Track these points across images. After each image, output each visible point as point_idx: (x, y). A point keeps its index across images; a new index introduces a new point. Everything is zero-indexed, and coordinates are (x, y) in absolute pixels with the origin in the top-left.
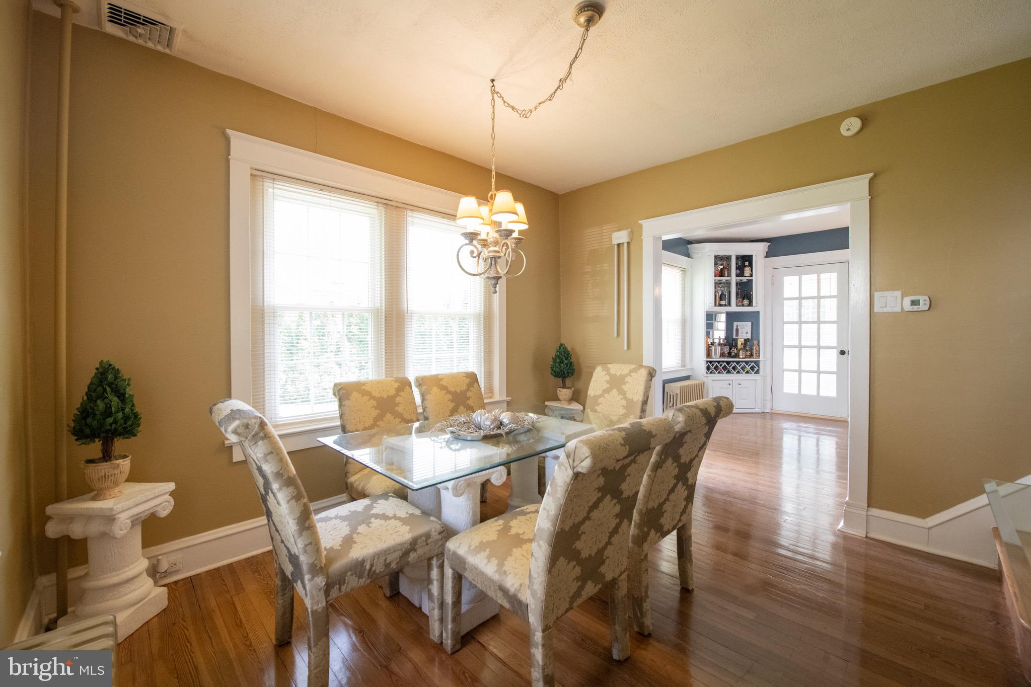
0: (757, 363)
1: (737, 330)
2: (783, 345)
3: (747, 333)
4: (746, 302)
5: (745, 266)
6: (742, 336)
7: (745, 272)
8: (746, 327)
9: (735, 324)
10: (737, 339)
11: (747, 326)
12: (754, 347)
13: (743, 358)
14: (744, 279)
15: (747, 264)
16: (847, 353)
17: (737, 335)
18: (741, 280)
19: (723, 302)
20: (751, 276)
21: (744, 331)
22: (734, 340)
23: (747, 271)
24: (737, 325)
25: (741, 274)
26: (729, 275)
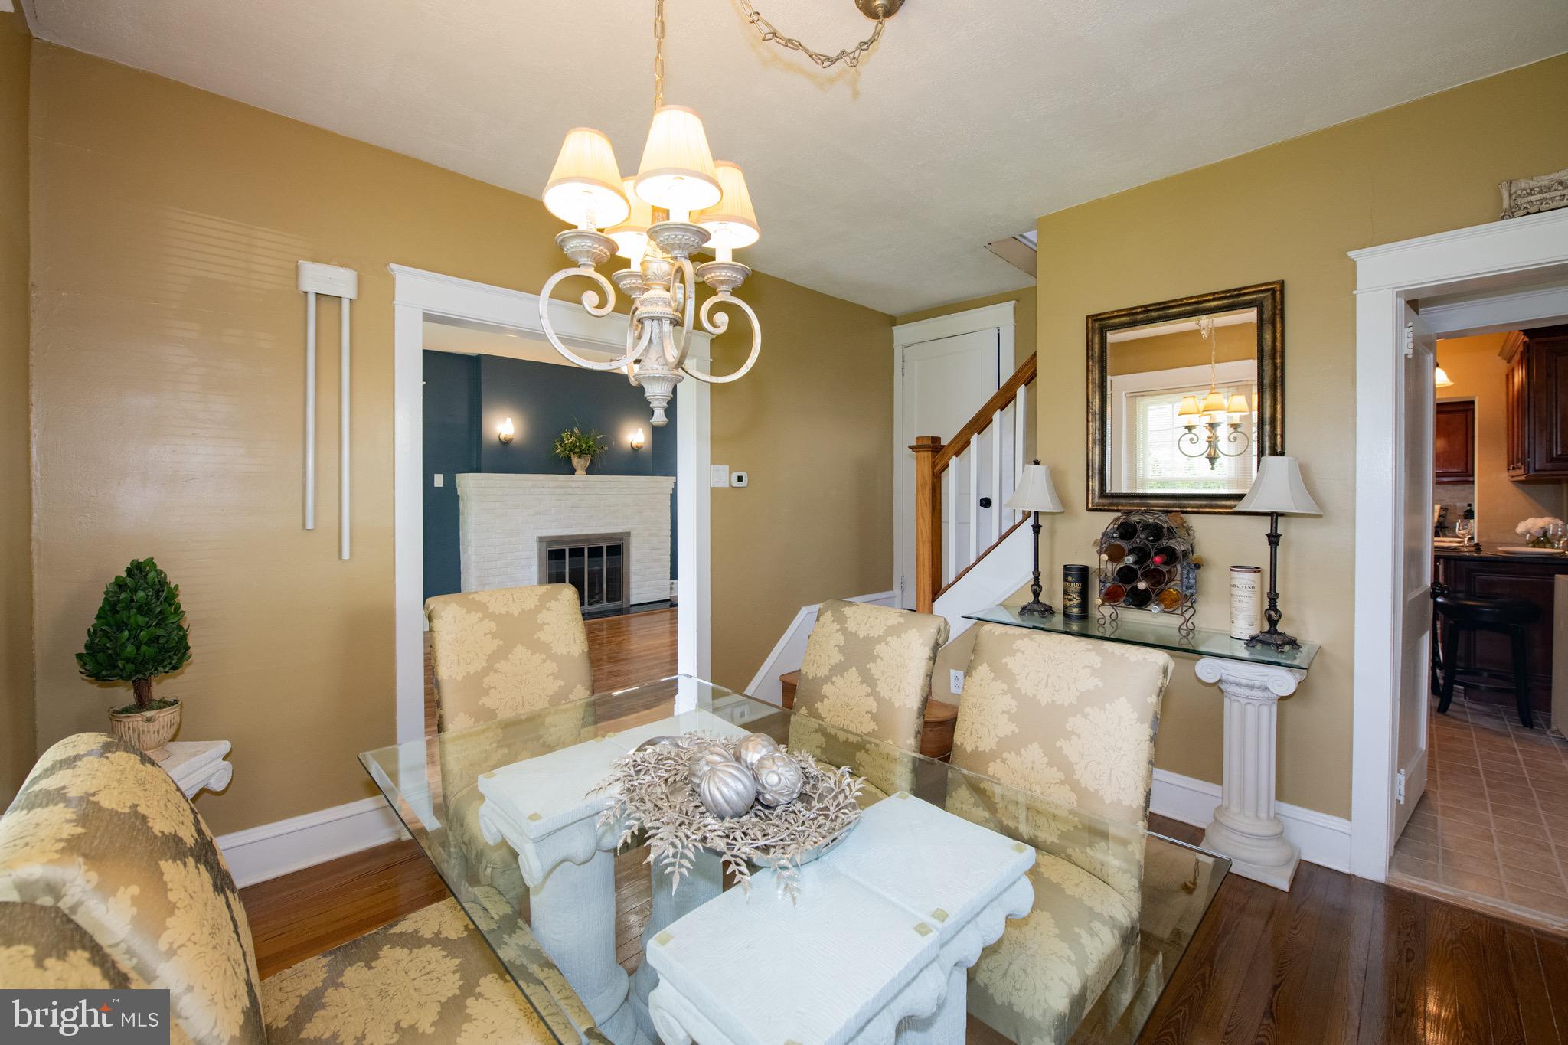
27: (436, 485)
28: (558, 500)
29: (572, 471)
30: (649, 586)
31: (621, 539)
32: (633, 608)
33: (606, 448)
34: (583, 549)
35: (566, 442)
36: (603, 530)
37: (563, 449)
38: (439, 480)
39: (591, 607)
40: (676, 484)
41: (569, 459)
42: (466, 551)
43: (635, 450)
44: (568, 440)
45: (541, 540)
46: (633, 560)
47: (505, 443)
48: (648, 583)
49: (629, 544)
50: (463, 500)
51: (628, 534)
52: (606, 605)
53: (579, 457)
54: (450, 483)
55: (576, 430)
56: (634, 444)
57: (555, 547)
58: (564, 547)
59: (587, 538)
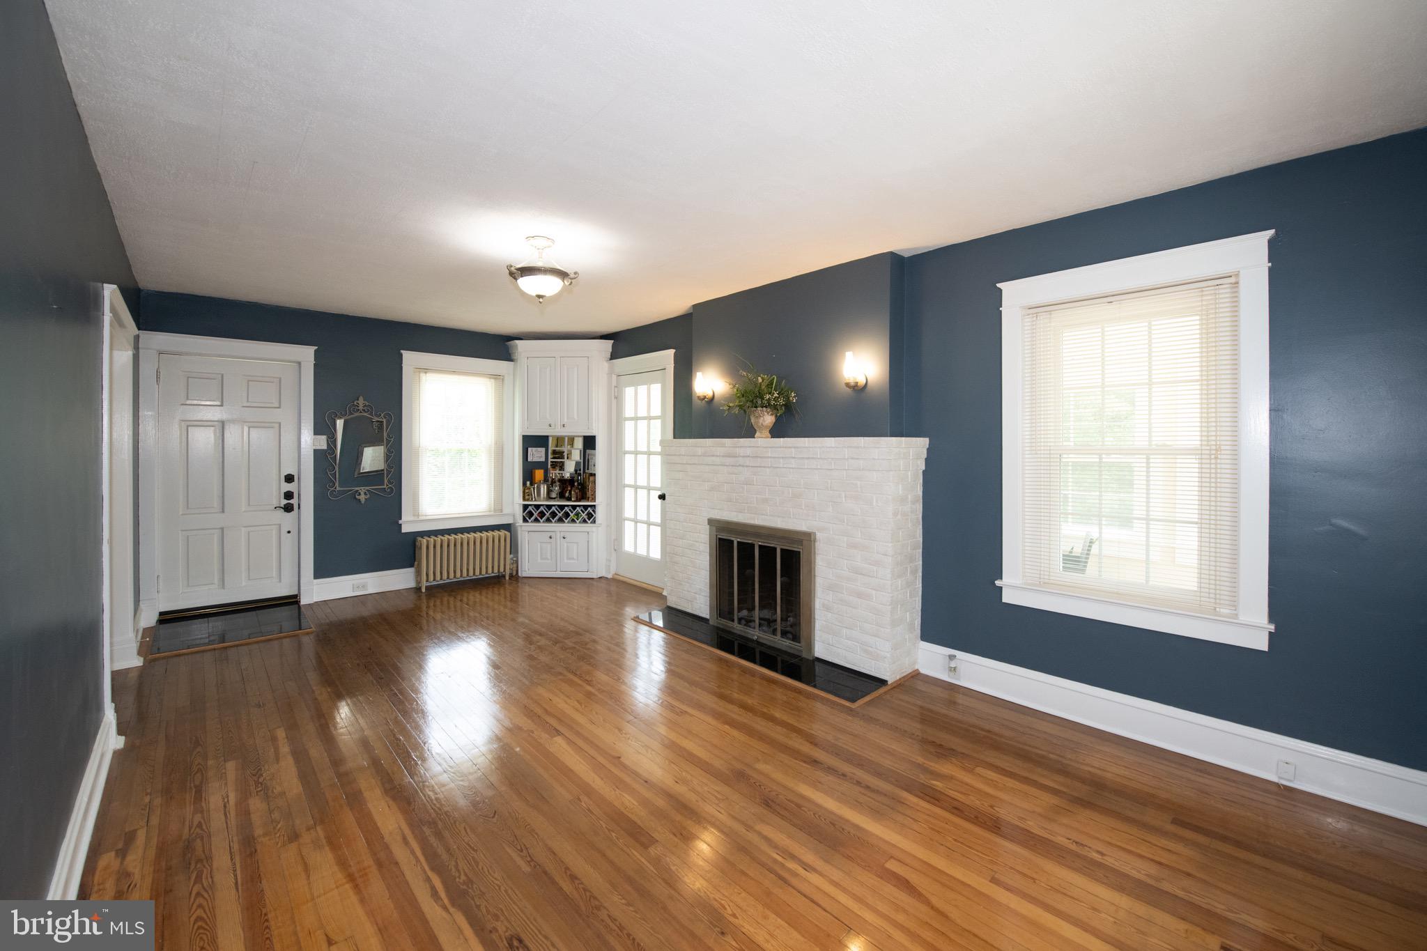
12: (590, 486)
30: (848, 638)
31: (800, 542)
32: (820, 664)
34: (755, 545)
36: (778, 523)
45: (711, 522)
46: (820, 582)
48: (845, 631)
51: (814, 536)
52: (780, 642)
57: (724, 536)
58: (732, 539)
59: (756, 531)
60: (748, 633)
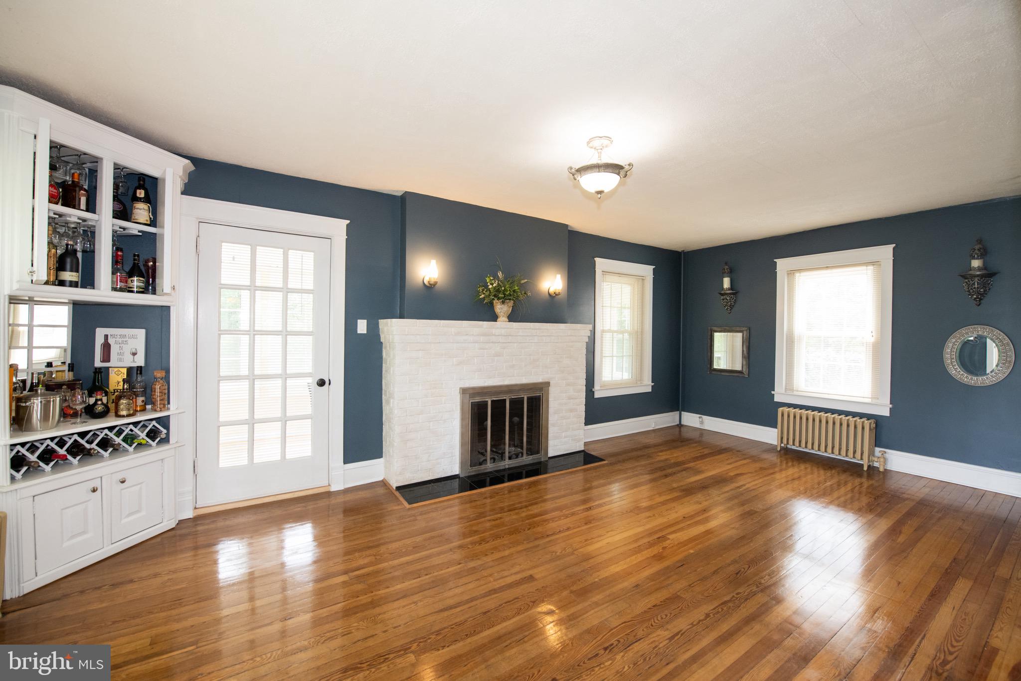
0: (165, 422)
1: (107, 347)
2: (220, 376)
3: (134, 354)
4: (136, 282)
5: (136, 199)
6: (120, 360)
7: (135, 211)
8: (130, 341)
9: (100, 334)
10: (107, 368)
11: (134, 337)
12: (157, 387)
13: (129, 416)
14: (133, 228)
15: (141, 193)
16: (327, 382)
17: (106, 357)
18: (124, 229)
19: (68, 276)
20: (153, 223)
21: (127, 349)
22: (98, 371)
23: (141, 211)
24: (106, 337)
25: (122, 213)
26: (91, 207)
27: (359, 332)
28: (481, 349)
29: (494, 318)
30: (565, 437)
31: (541, 389)
32: (551, 460)
33: (529, 294)
34: (505, 400)
35: (490, 287)
36: (524, 380)
37: (488, 293)
38: (362, 327)
39: (511, 462)
40: (593, 332)
41: (491, 305)
42: (388, 402)
43: (552, 297)
44: (492, 284)
45: (464, 391)
46: (551, 410)
47: (430, 288)
48: (563, 434)
49: (548, 394)
50: (386, 348)
51: (547, 384)
52: (526, 459)
53: (503, 303)
54: (374, 329)
55: (500, 274)
56: (552, 291)
57: (477, 399)
58: (487, 400)
59: (509, 389)
60: (500, 466)
